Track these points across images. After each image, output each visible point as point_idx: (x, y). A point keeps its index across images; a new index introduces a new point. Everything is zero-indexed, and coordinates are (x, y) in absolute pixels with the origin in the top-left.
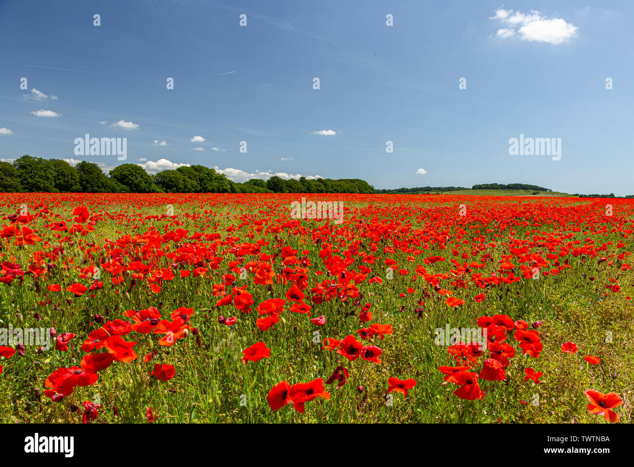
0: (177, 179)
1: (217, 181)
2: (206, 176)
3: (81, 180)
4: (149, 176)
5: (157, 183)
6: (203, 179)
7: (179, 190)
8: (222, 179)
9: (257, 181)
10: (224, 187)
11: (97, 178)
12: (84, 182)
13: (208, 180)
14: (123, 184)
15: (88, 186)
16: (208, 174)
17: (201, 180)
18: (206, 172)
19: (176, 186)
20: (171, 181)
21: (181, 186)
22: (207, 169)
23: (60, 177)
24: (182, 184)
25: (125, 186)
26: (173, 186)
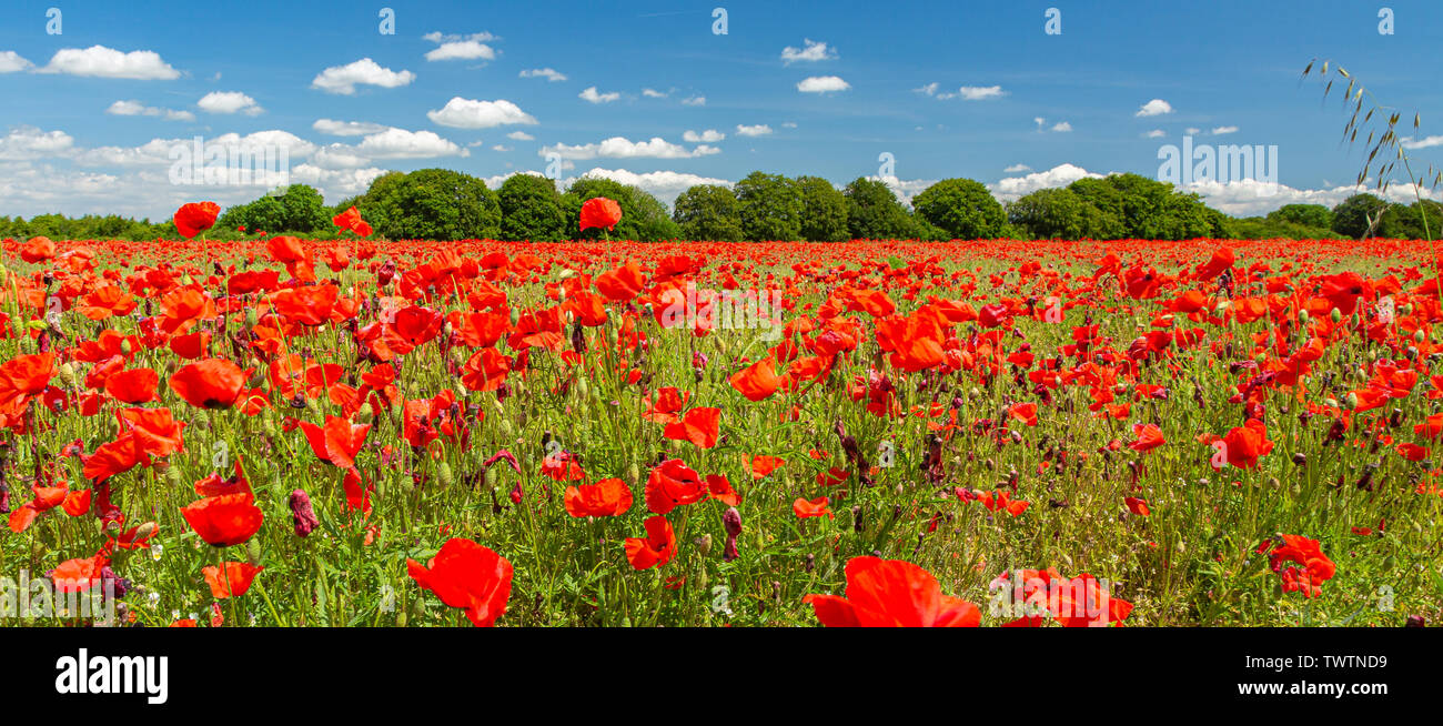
0: (1067, 210)
1: (1175, 211)
2: (1145, 200)
3: (851, 218)
4: (998, 206)
5: (1017, 222)
6: (1135, 208)
7: (1067, 236)
8: (1188, 207)
9: (1303, 209)
10: (1194, 228)
11: (883, 213)
12: (857, 223)
13: (1149, 211)
14: (938, 225)
15: (863, 230)
16: (1150, 196)
17: (1130, 212)
18: (1146, 190)
19: (1062, 228)
20: (1050, 216)
21: (1075, 226)
22: (1150, 183)
23: (811, 213)
24: (1077, 223)
25: (943, 231)
26: (1053, 229)
